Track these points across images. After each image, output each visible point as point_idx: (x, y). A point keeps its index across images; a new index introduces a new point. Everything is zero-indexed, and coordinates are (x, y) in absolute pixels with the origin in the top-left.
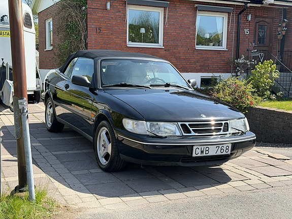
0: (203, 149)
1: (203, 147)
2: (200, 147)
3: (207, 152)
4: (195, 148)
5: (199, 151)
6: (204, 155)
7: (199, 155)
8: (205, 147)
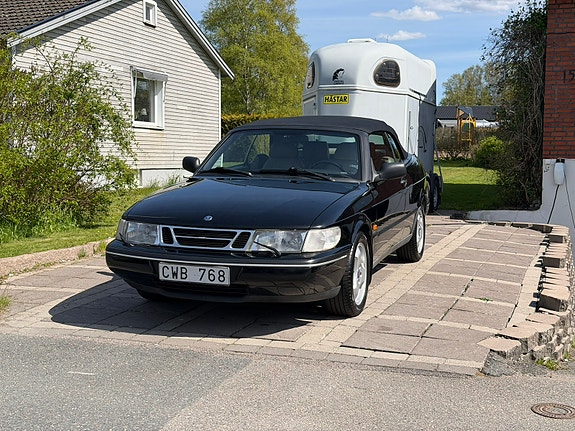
0: (175, 270)
1: (175, 266)
2: (169, 266)
3: (184, 276)
4: (161, 266)
5: (168, 272)
6: (179, 279)
7: (170, 278)
8: (179, 267)
